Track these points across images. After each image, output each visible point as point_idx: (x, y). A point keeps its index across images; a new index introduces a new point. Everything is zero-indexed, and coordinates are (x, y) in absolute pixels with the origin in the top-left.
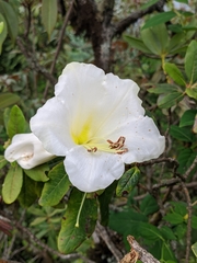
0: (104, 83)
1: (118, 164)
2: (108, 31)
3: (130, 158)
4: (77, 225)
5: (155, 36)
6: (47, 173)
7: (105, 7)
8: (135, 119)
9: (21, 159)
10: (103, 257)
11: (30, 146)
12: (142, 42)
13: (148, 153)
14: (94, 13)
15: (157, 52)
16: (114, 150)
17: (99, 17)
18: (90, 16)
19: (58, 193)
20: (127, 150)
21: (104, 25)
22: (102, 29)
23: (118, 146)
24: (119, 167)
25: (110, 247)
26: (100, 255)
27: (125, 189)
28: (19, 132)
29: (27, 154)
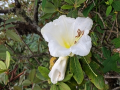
0: (55, 24)
1: (86, 37)
2: (34, 24)
3: (87, 32)
4: (96, 76)
5: (48, 8)
6: (70, 73)
7: (26, 19)
8: (75, 23)
9: (58, 79)
10: (115, 85)
11: (56, 71)
12: (47, 14)
13: (89, 25)
14: (24, 24)
15: (54, 11)
16: (80, 36)
17: (27, 24)
18: (24, 26)
19: (80, 74)
20: (83, 31)
21: (31, 24)
22: (32, 26)
23: (80, 33)
24: (87, 37)
25: (113, 78)
26: (113, 85)
27: (96, 41)
28: (48, 73)
29: (58, 75)
